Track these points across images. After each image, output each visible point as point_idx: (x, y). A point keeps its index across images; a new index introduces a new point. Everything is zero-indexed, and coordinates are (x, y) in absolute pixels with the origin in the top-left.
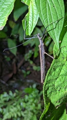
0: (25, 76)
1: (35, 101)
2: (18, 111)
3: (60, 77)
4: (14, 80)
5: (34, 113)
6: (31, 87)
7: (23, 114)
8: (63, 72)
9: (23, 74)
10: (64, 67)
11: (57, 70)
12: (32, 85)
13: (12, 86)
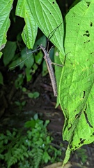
0: (20, 108)
1: (41, 135)
2: (24, 151)
3: (73, 84)
4: (7, 117)
5: (44, 150)
6: (32, 119)
7: (31, 154)
8: (74, 78)
9: (18, 106)
10: (74, 73)
11: (69, 77)
12: (33, 117)
13: (7, 125)
